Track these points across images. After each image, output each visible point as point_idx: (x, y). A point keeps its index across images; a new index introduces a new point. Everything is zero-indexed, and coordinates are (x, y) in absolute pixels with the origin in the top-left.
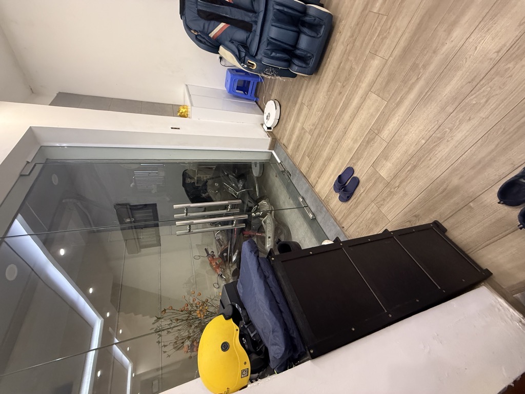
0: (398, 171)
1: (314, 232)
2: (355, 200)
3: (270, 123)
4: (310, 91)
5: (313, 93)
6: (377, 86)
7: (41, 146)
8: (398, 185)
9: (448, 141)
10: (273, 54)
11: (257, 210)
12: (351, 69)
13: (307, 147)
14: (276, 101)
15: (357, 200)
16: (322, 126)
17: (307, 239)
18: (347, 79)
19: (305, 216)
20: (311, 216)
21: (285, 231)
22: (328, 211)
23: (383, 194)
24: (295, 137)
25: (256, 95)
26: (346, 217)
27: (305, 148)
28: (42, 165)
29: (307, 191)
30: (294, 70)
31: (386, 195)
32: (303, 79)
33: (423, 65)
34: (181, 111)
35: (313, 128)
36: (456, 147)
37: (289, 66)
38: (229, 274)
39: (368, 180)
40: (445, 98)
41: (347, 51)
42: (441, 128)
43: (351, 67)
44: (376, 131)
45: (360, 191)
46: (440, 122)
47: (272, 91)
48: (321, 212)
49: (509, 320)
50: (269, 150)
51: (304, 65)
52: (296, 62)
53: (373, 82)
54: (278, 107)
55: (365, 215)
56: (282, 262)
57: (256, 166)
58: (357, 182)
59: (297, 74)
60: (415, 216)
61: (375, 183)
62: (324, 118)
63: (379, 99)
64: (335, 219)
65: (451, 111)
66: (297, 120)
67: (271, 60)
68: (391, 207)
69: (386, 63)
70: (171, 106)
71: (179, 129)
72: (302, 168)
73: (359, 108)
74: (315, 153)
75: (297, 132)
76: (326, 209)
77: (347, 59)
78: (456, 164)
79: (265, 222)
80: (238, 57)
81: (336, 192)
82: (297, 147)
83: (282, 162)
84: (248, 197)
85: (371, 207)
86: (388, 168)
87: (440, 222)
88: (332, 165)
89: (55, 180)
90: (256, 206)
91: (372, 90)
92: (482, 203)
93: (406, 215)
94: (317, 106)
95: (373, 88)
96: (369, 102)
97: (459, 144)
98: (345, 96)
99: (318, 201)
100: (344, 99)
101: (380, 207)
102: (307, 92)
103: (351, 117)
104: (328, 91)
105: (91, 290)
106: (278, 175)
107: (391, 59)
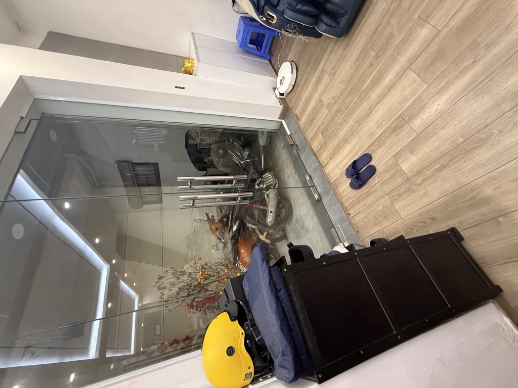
0: (422, 168)
1: (317, 212)
2: (367, 190)
3: (284, 88)
4: (334, 58)
5: (339, 60)
6: (419, 63)
7: (35, 99)
8: (419, 182)
9: (492, 144)
10: (299, 6)
11: (261, 183)
12: (391, 36)
13: (323, 123)
14: (293, 63)
15: (369, 190)
16: (343, 101)
17: (308, 217)
18: (383, 49)
19: (310, 196)
20: (316, 196)
21: (287, 206)
22: (335, 195)
23: (400, 188)
24: (309, 108)
25: (270, 53)
26: (353, 205)
27: (319, 124)
28: (38, 121)
29: (315, 170)
30: (321, 28)
31: (403, 191)
32: (329, 41)
33: (486, 45)
34: (186, 66)
35: (333, 102)
36: (501, 153)
37: (316, 23)
38: (228, 238)
39: (387, 171)
40: (504, 91)
41: (390, 11)
42: (488, 128)
43: (392, 33)
44: (407, 119)
45: (374, 181)
46: (489, 120)
47: (289, 50)
48: (328, 194)
49: (511, 341)
50: (279, 119)
51: (334, 24)
52: (325, 19)
53: (415, 58)
54: (295, 71)
55: (375, 207)
56: (294, 273)
57: (263, 135)
58: (372, 171)
59: (322, 34)
60: (432, 219)
61: (392, 176)
62: (346, 93)
63: (419, 80)
64: (342, 205)
65: (508, 109)
66: (315, 90)
67: (296, 14)
68: (407, 204)
69: (437, 35)
70: (175, 58)
71: (184, 88)
72: (314, 145)
73: (391, 87)
74: (331, 132)
75: (312, 104)
76: (334, 192)
77: (388, 22)
78: (494, 173)
79: (268, 196)
80: (256, 5)
81: (347, 177)
82: (311, 121)
83: (291, 134)
84: (252, 168)
85: (383, 200)
86: (412, 162)
87: (459, 230)
88: (348, 148)
89: (53, 136)
90: (260, 179)
91: (411, 68)
92: (514, 220)
93: (421, 215)
94: (340, 77)
95: (414, 65)
96: (405, 82)
97: (505, 150)
98: (377, 69)
99: (327, 182)
100: (375, 73)
101: (394, 202)
102: (331, 57)
103: (379, 97)
104: (357, 60)
105: (97, 241)
106: (285, 147)
107: (446, 30)
